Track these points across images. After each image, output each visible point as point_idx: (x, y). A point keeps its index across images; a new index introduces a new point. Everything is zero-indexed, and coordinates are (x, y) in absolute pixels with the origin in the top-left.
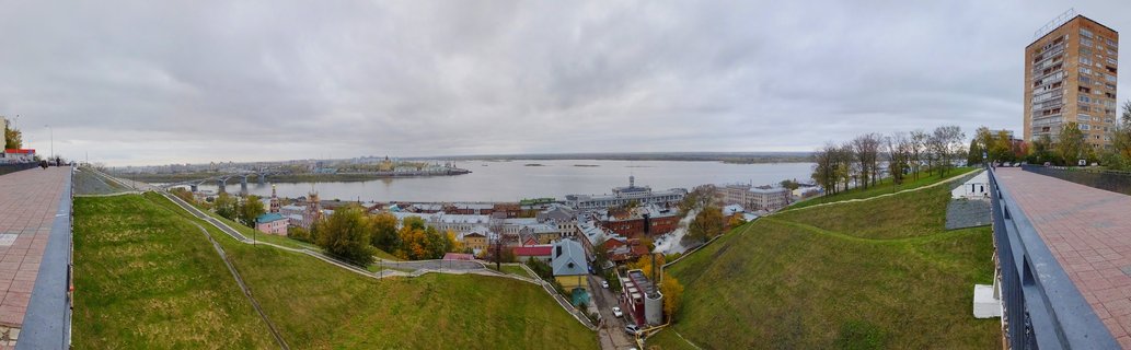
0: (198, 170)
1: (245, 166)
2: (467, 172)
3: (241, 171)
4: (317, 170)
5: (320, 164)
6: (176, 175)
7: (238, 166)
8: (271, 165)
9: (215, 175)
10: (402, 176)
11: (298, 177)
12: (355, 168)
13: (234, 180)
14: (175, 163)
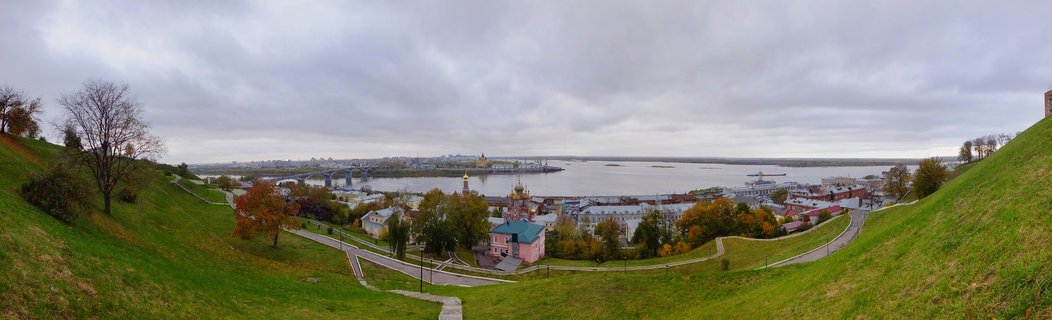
0: (299, 165)
1: (344, 162)
2: (560, 170)
3: (342, 167)
4: (415, 166)
5: (416, 160)
6: (280, 170)
7: (337, 162)
8: (368, 162)
9: (317, 170)
10: (499, 172)
11: (401, 172)
12: (450, 165)
13: (340, 174)
14: (276, 159)
